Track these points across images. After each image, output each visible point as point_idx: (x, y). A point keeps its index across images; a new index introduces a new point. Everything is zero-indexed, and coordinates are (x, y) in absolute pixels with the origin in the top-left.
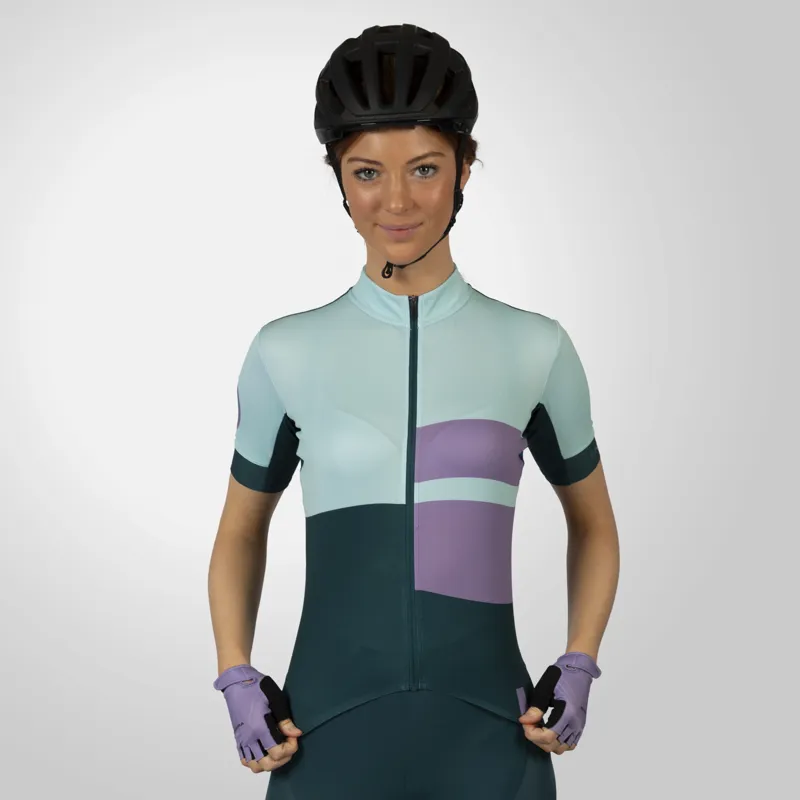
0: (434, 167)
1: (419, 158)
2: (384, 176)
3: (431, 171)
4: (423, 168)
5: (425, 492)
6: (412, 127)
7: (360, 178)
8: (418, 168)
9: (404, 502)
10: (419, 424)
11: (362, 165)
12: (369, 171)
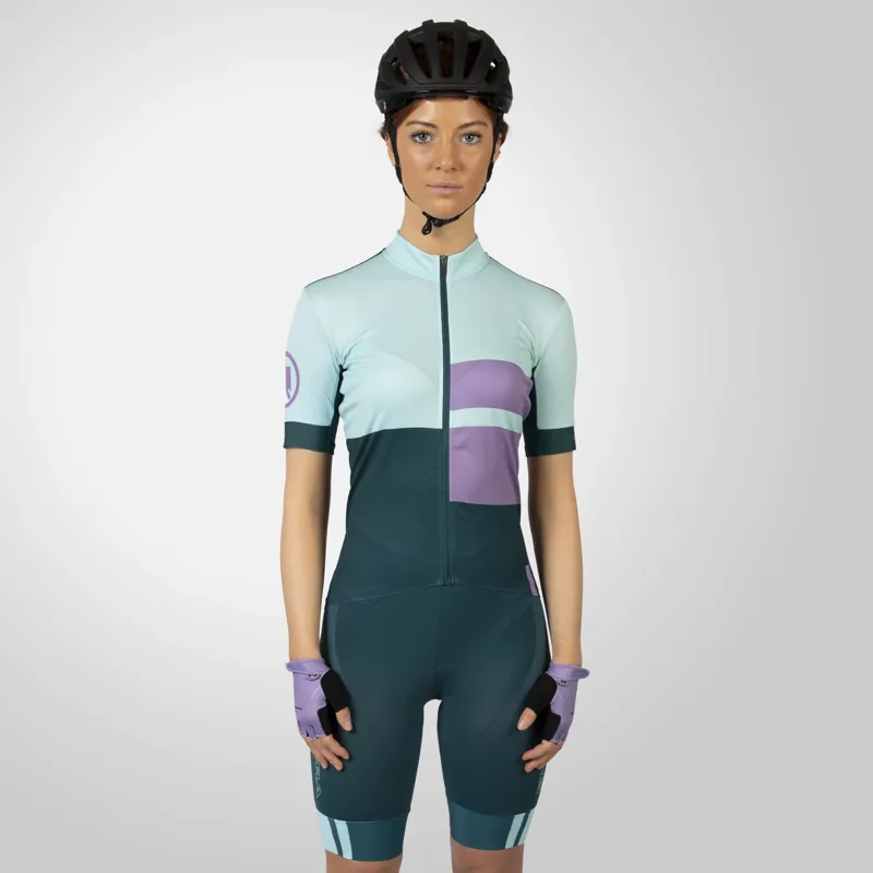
0: (479, 136)
1: (467, 125)
2: (437, 140)
3: (476, 138)
4: (470, 136)
5: (459, 418)
6: (466, 98)
7: (416, 141)
8: (465, 135)
9: (441, 427)
10: (452, 362)
11: (419, 128)
12: (423, 135)
